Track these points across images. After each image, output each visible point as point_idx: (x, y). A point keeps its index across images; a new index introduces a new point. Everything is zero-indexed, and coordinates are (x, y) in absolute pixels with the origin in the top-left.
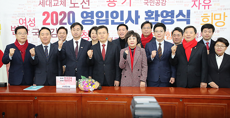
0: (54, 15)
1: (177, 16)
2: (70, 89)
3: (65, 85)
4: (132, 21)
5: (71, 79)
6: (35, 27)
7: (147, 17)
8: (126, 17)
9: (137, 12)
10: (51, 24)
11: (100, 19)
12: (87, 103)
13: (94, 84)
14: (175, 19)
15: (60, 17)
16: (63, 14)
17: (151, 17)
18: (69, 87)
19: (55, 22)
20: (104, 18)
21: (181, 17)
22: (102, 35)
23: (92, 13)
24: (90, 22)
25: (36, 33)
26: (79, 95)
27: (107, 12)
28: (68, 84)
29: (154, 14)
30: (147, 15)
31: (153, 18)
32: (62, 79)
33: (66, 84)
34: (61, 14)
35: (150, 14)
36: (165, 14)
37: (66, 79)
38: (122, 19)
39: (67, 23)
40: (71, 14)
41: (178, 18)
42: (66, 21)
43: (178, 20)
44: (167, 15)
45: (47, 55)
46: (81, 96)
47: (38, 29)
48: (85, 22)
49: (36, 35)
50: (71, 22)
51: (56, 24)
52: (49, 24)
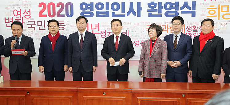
0: (51, 6)
1: (182, 8)
4: (134, 14)
6: (31, 19)
7: (150, 9)
8: (127, 9)
9: (139, 4)
10: (47, 15)
11: (100, 11)
12: (83, 98)
14: (179, 11)
15: (57, 9)
16: (60, 6)
17: (154, 9)
19: (52, 14)
20: (104, 10)
21: (186, 9)
23: (92, 4)
24: (90, 14)
25: (32, 25)
26: (75, 90)
27: (107, 4)
29: (157, 6)
30: (149, 7)
31: (156, 10)
34: (58, 6)
35: (153, 6)
36: (168, 6)
38: (123, 11)
39: (65, 15)
40: (69, 6)
41: (182, 10)
42: (63, 12)
43: (182, 12)
44: (171, 7)
46: (77, 91)
47: (34, 21)
48: (84, 14)
49: (32, 27)
50: (69, 14)
51: (54, 16)
52: (45, 16)
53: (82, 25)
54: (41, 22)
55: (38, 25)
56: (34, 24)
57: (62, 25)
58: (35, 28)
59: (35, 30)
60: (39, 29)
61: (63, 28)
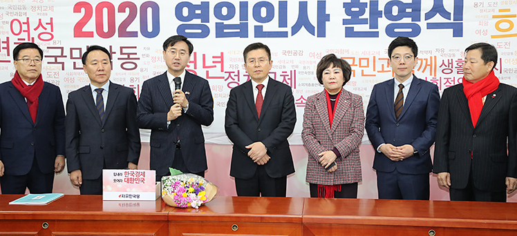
0: (105, 11)
1: (428, 16)
2: (138, 204)
3: (125, 193)
4: (310, 29)
5: (142, 176)
6: (55, 43)
7: (350, 17)
8: (293, 16)
9: (321, 6)
10: (95, 34)
11: (226, 22)
13: (202, 189)
14: (423, 24)
15: (120, 18)
16: (127, 10)
17: (360, 17)
18: (136, 199)
19: (106, 29)
20: (236, 20)
21: (438, 18)
22: (257, 65)
23: (205, 6)
24: (200, 31)
25: (56, 57)
26: (163, 219)
27: (244, 6)
28: (134, 190)
29: (367, 10)
30: (348, 12)
31: (364, 22)
32: (117, 178)
33: (128, 190)
34: (122, 9)
35: (357, 9)
36: (395, 11)
37: (130, 177)
38: (283, 22)
39: (139, 33)
40: (150, 10)
41: (430, 21)
42: (135, 26)
43: (430, 26)
44: (402, 14)
45: (100, 109)
46: (167, 220)
47: (62, 48)
48: (187, 31)
49: (56, 62)
50: (150, 29)
51: (110, 34)
52: (90, 35)
53: (181, 56)
54: (80, 49)
55: (72, 58)
56: (62, 56)
57: (131, 56)
58: (63, 63)
59: (63, 69)
60: (75, 68)
61: (133, 66)
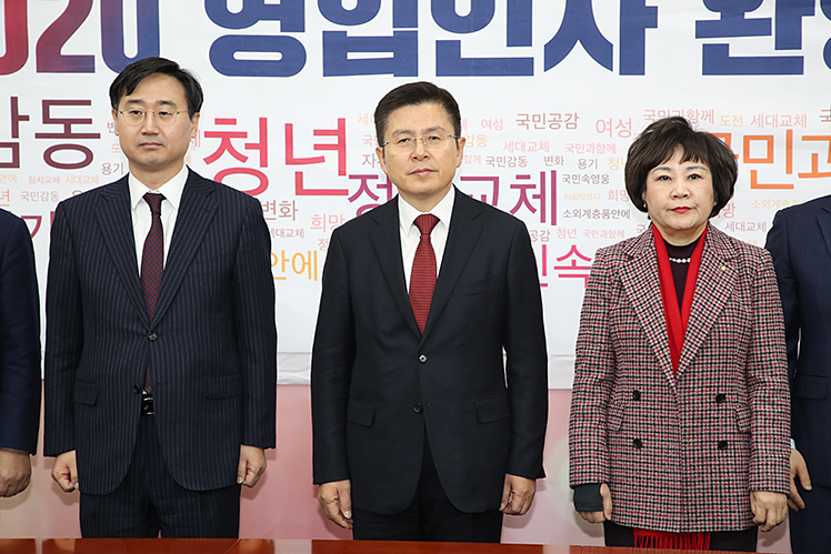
4: (600, 51)
7: (717, 16)
11: (354, 31)
17: (748, 15)
20: (382, 25)
22: (420, 151)
24: (277, 56)
31: (760, 28)
38: (519, 31)
39: (99, 62)
42: (86, 40)
48: (238, 56)
50: (131, 49)
51: (10, 64)
53: (161, 124)
57: (75, 129)
61: (82, 157)
